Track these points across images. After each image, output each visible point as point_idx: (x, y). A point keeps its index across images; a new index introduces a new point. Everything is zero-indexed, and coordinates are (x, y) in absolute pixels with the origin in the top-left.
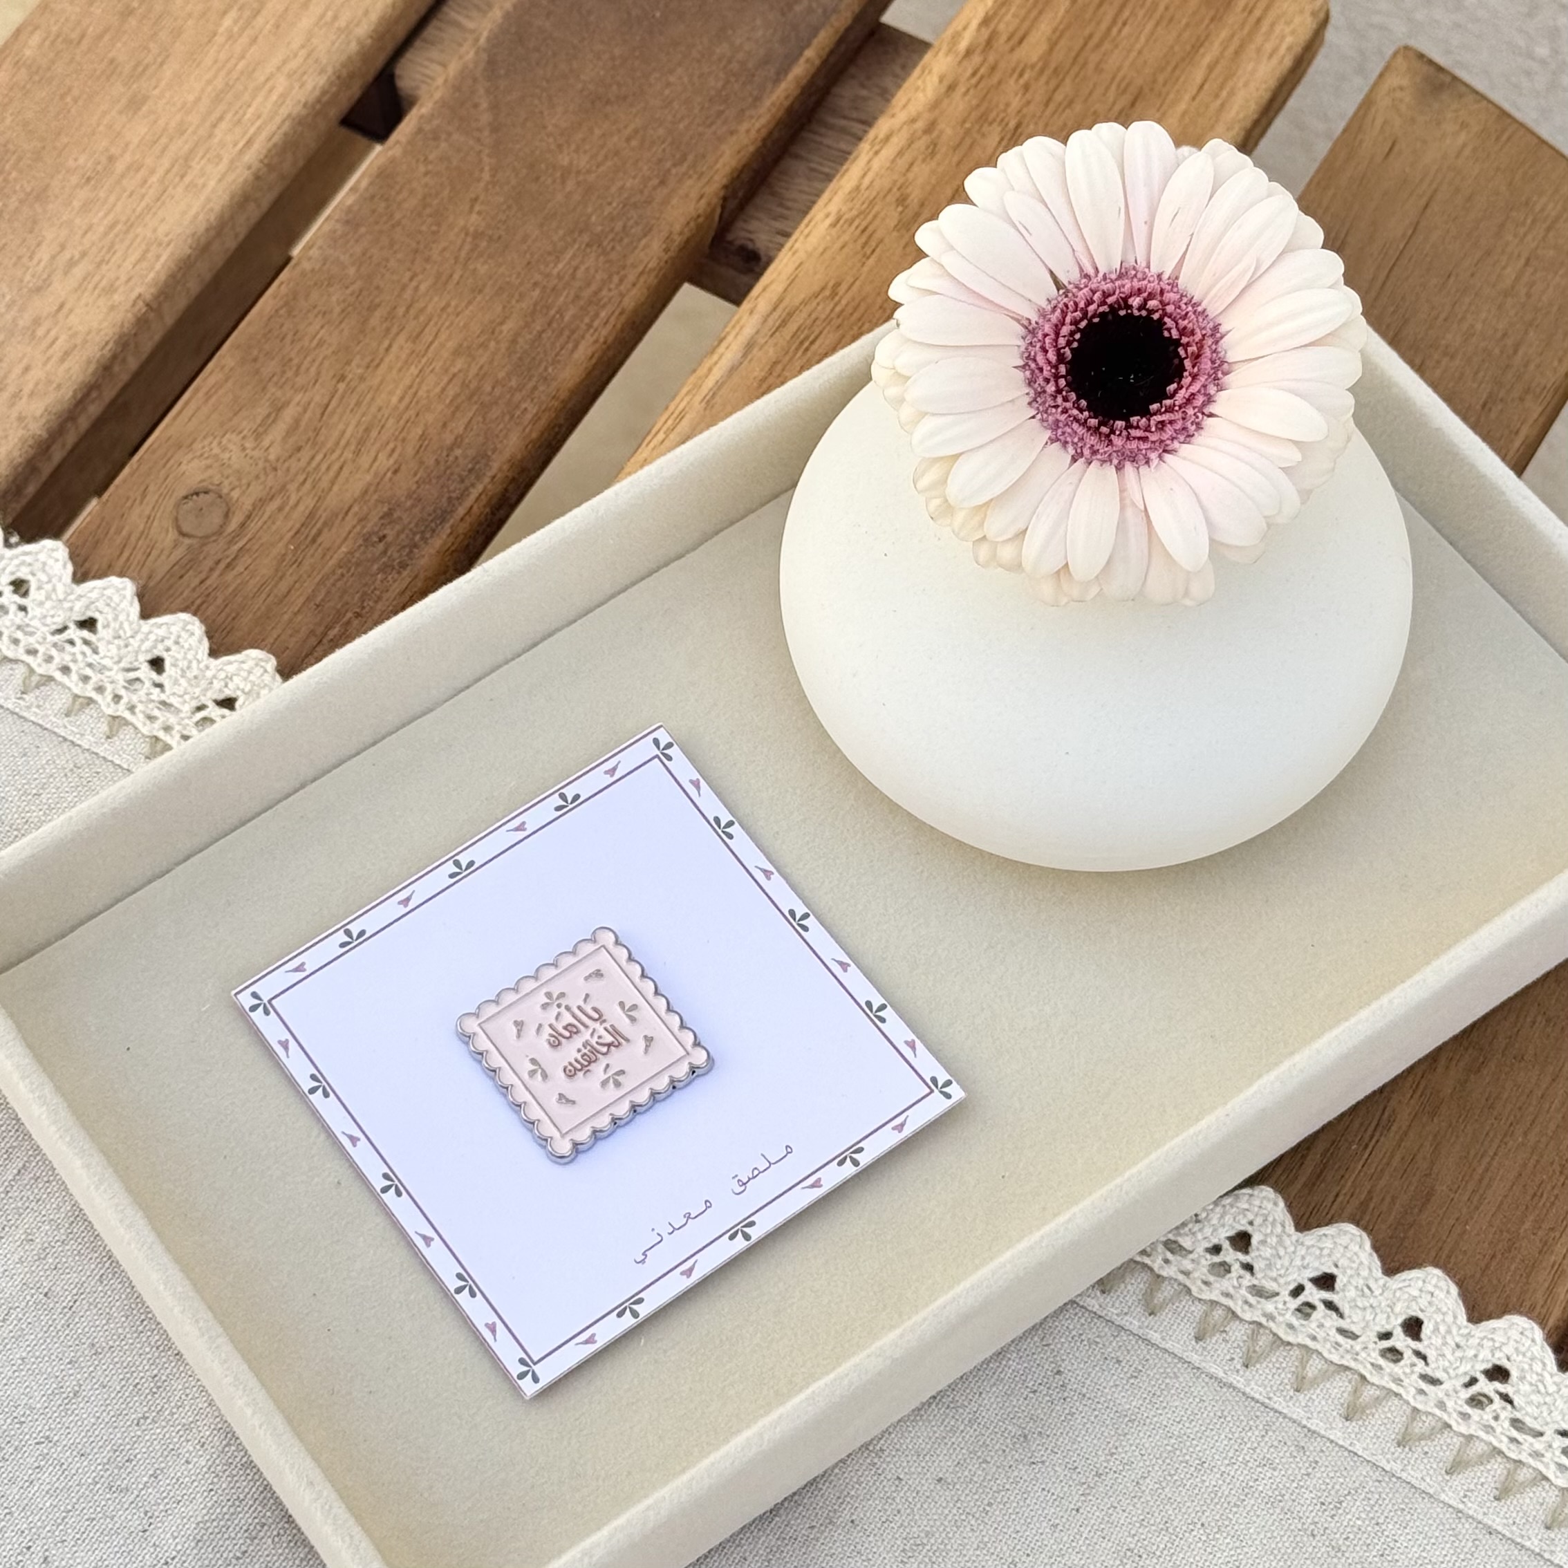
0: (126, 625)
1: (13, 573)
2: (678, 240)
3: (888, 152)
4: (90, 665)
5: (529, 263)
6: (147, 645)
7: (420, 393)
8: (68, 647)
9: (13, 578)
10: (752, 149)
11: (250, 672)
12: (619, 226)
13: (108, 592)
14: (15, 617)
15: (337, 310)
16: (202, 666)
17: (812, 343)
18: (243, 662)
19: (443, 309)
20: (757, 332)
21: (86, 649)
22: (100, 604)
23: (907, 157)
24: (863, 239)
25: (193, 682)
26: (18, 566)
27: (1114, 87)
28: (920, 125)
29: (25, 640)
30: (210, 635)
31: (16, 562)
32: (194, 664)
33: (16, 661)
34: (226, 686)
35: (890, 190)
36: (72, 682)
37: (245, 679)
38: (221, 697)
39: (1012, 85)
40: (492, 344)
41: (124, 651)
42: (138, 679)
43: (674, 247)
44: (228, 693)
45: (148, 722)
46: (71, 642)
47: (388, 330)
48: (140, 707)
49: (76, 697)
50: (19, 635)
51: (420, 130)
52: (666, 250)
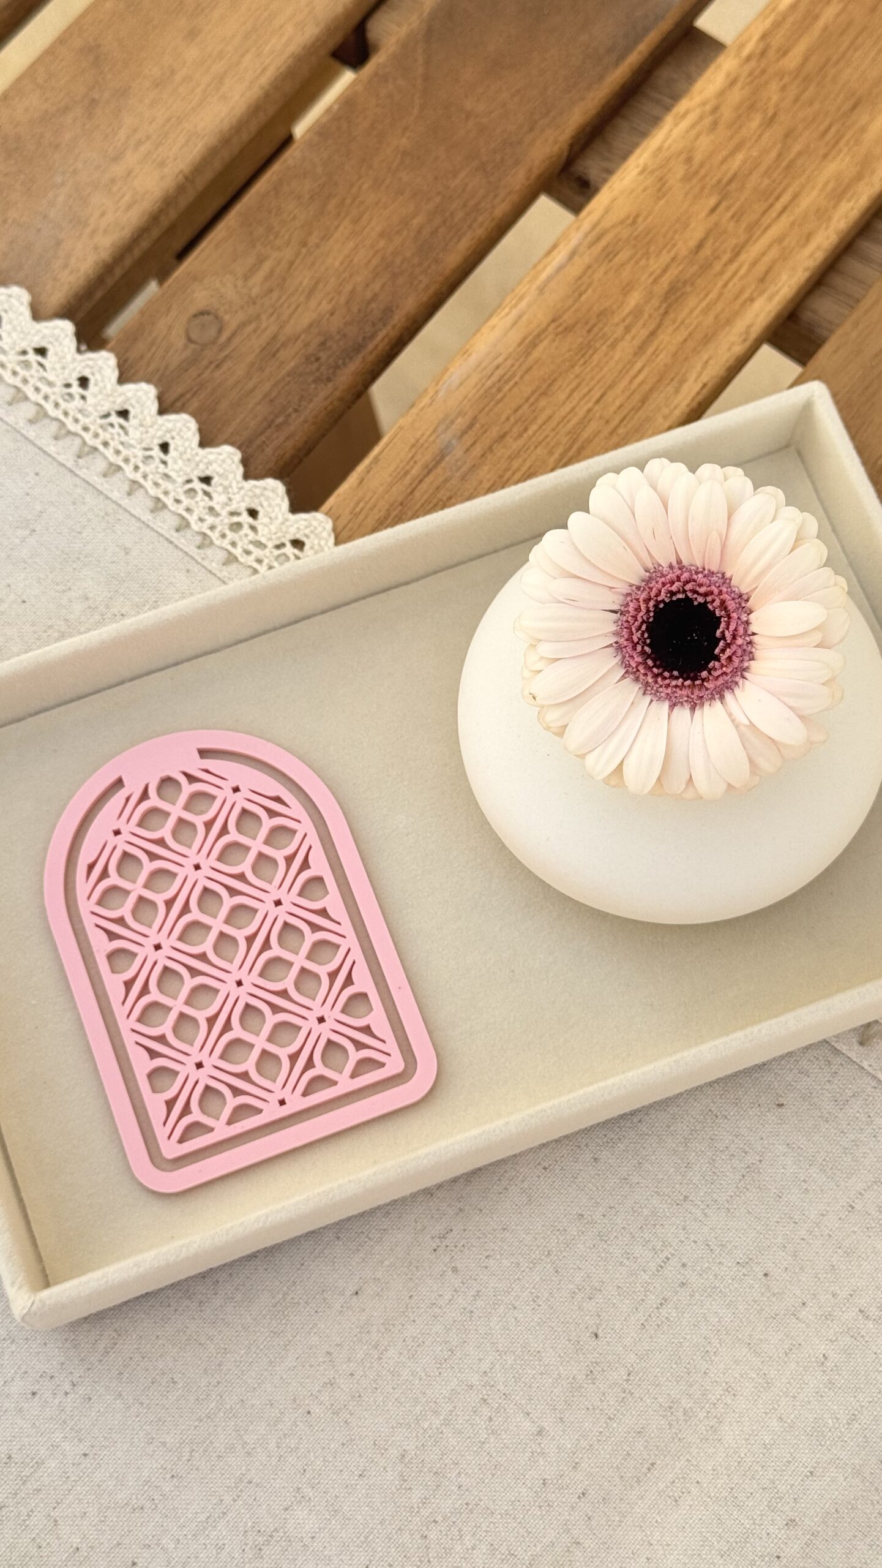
0: (148, 418)
1: (80, 372)
2: (536, 172)
3: (684, 124)
4: (122, 443)
5: (436, 178)
6: (160, 433)
7: (355, 261)
8: (110, 429)
9: (80, 376)
10: (593, 112)
11: (223, 461)
12: (498, 157)
13: (140, 394)
14: (77, 403)
15: (307, 196)
16: (194, 452)
17: (616, 255)
18: (220, 454)
19: (377, 204)
20: (580, 244)
21: (121, 431)
22: (133, 401)
23: (698, 128)
24: (659, 185)
25: (186, 463)
26: (84, 368)
27: (842, 96)
28: (708, 108)
29: (84, 420)
30: (200, 430)
31: (83, 364)
32: (189, 451)
33: (76, 434)
34: (207, 468)
35: (681, 153)
36: (109, 453)
37: (220, 466)
38: (203, 475)
39: (774, 86)
40: (405, 233)
41: (144, 436)
42: (151, 457)
43: (533, 176)
44: (208, 473)
45: (154, 487)
46: (112, 425)
47: (339, 214)
48: (150, 477)
49: (111, 464)
50: (79, 416)
51: (376, 74)
52: (528, 179)
